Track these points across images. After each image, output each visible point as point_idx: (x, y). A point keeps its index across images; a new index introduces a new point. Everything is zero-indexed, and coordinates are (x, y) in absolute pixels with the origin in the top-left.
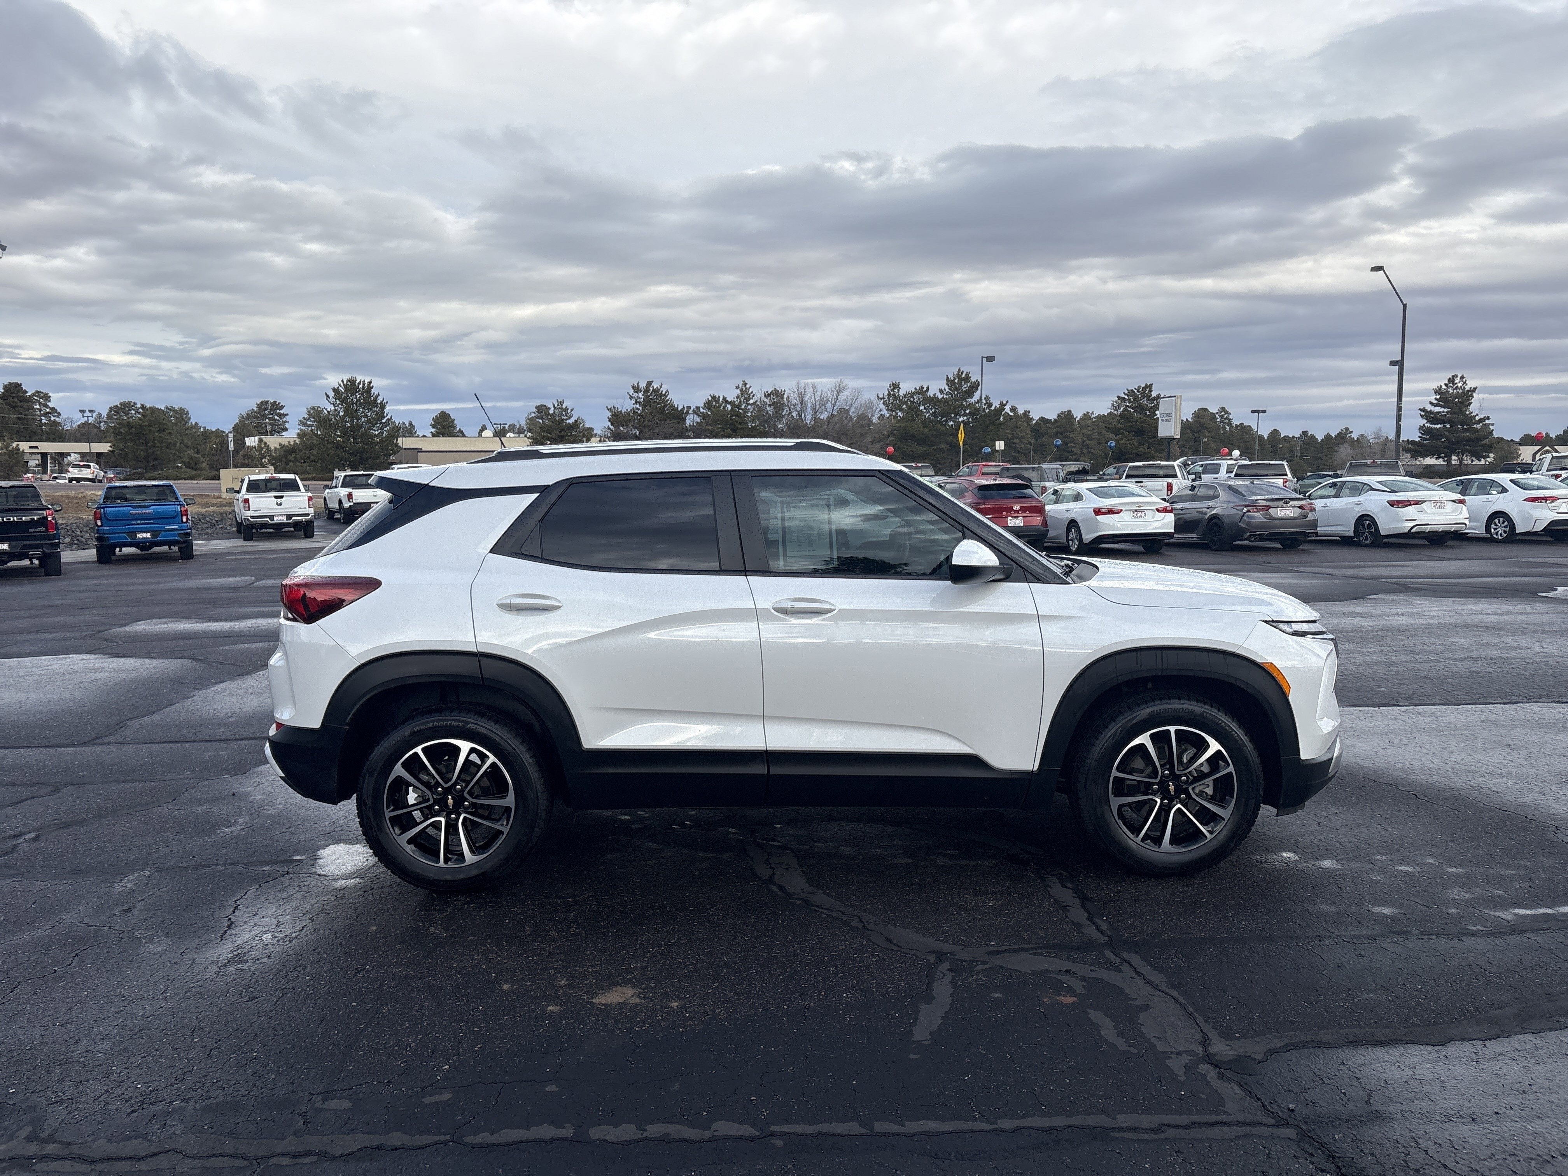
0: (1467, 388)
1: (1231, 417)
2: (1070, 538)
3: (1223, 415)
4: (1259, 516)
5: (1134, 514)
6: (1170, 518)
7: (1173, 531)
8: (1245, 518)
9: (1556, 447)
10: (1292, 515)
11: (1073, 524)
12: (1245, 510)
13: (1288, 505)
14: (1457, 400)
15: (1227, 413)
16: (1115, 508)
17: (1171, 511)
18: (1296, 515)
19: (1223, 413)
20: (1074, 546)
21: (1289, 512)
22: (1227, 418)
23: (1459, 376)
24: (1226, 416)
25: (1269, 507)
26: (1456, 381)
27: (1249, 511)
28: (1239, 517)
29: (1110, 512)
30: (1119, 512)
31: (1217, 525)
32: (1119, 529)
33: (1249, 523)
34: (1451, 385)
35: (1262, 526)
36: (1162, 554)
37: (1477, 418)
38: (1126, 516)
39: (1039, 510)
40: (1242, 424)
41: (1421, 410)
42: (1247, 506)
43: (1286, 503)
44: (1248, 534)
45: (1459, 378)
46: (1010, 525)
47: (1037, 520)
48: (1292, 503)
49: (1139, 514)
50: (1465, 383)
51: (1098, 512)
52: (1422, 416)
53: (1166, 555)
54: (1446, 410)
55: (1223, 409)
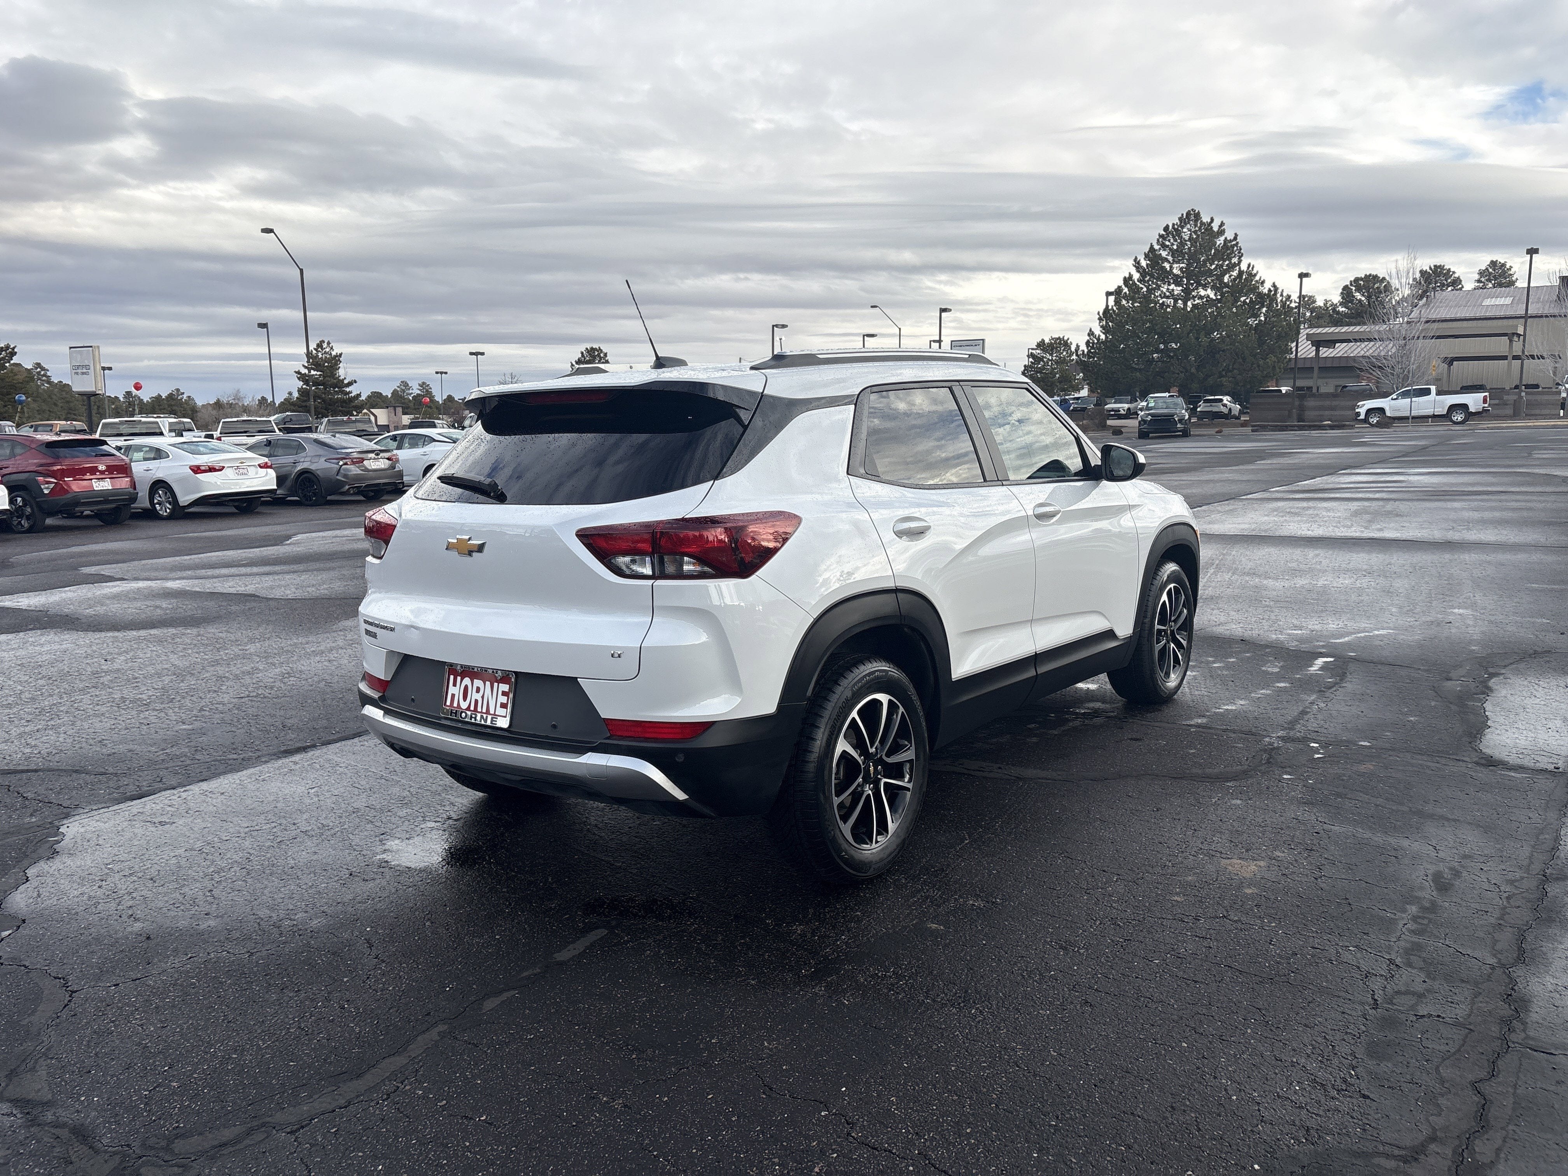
0: (334, 353)
1: (49, 374)
2: (156, 501)
3: (40, 372)
4: (354, 470)
5: (237, 471)
6: (272, 473)
7: (275, 487)
8: (342, 471)
9: (372, 410)
10: (383, 467)
11: (159, 485)
12: (341, 463)
13: (379, 457)
14: (326, 364)
15: (43, 369)
16: (217, 466)
17: (270, 467)
18: (386, 467)
19: (39, 370)
20: (164, 510)
21: (380, 464)
22: (44, 375)
23: (326, 342)
24: (42, 373)
25: (363, 460)
26: (324, 347)
27: (346, 464)
28: (335, 470)
29: (212, 469)
30: (222, 469)
31: (309, 480)
32: (219, 488)
33: (345, 476)
34: (320, 349)
35: (358, 478)
36: (258, 513)
37: (346, 382)
38: (228, 473)
39: (124, 470)
40: (61, 382)
41: (296, 372)
42: (342, 459)
43: (377, 455)
44: (347, 487)
45: (326, 344)
46: (96, 489)
47: (123, 483)
48: (382, 455)
49: (241, 471)
50: (332, 348)
51: (197, 470)
52: (299, 378)
53: (264, 513)
54: (319, 373)
55: (38, 365)
